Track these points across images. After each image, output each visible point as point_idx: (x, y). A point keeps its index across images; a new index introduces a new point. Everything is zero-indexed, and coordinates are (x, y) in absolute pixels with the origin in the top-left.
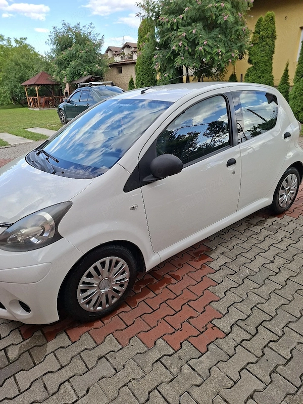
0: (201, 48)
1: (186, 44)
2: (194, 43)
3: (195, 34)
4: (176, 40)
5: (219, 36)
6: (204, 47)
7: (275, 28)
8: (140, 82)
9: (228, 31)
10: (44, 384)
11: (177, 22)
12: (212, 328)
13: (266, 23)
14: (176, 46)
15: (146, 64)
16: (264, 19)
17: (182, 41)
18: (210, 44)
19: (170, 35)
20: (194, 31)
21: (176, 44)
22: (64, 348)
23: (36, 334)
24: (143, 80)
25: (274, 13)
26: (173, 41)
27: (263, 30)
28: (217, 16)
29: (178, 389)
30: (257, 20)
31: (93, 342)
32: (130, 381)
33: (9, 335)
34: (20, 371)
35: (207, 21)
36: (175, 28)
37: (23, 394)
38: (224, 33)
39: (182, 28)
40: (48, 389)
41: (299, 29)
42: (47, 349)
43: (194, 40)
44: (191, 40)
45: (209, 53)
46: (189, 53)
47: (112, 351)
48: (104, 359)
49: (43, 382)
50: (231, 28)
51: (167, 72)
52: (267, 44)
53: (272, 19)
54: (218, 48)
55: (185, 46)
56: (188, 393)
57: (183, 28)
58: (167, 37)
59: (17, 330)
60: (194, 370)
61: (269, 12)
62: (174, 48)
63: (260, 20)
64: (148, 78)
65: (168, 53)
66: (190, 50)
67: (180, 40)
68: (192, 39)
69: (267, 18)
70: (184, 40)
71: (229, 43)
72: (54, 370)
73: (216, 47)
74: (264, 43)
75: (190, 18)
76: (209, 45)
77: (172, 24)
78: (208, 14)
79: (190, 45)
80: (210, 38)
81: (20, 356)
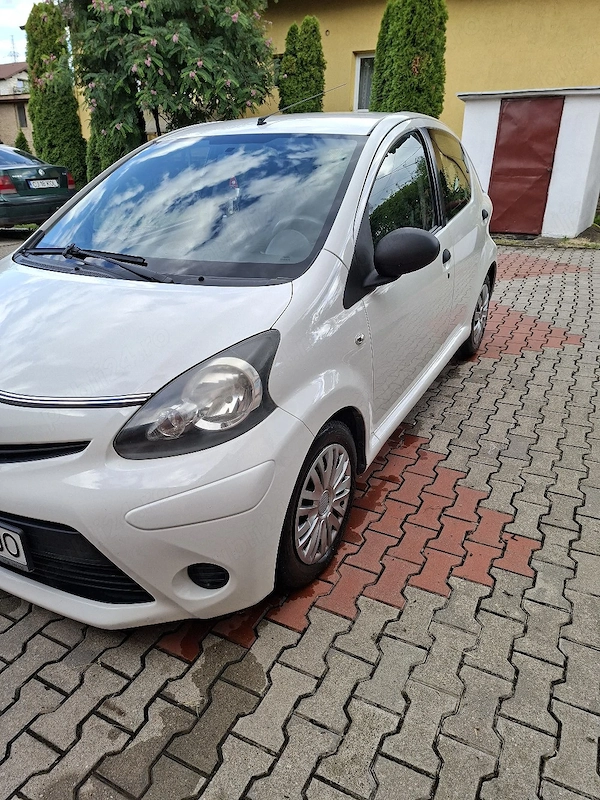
0: (192, 74)
1: (160, 64)
2: (176, 63)
3: (177, 45)
4: (136, 53)
5: (224, 53)
6: (199, 73)
7: (321, 47)
8: (46, 142)
9: (238, 44)
10: (312, 721)
11: (135, 17)
12: (512, 538)
13: (305, 36)
14: (140, 65)
15: (57, 103)
16: (300, 29)
17: (151, 56)
18: (210, 67)
19: (120, 41)
20: (175, 38)
21: (138, 61)
22: (290, 647)
23: (207, 644)
24: (54, 138)
25: (317, 20)
26: (130, 54)
27: (301, 50)
28: (216, 13)
29: (546, 639)
30: (288, 30)
31: (341, 619)
32: (464, 656)
33: (143, 666)
34: (237, 719)
35: (197, 19)
36: (130, 27)
37: (284, 754)
38: (232, 49)
39: (145, 30)
40: (329, 725)
41: (351, 54)
42: (259, 661)
43: (175, 56)
44: (169, 56)
45: (209, 86)
46: (166, 82)
47: (390, 621)
48: (385, 639)
49: (306, 718)
50: (243, 40)
51: (118, 120)
52: (311, 76)
53: (315, 30)
54: (223, 75)
55: (157, 67)
56: (564, 638)
57: (149, 28)
58: (114, 44)
59: (155, 651)
60: (544, 604)
61: (307, 17)
62: (134, 69)
63: (293, 31)
64: (64, 134)
65: (116, 80)
66: (169, 77)
67: (146, 53)
68: (172, 53)
69: (308, 28)
70: (155, 54)
71: (243, 69)
72: (308, 692)
73: (220, 74)
74: (307, 74)
75: (163, 11)
76: (206, 69)
77: (124, 19)
78: (199, 6)
79: (167, 66)
80: (206, 55)
81: (209, 692)
